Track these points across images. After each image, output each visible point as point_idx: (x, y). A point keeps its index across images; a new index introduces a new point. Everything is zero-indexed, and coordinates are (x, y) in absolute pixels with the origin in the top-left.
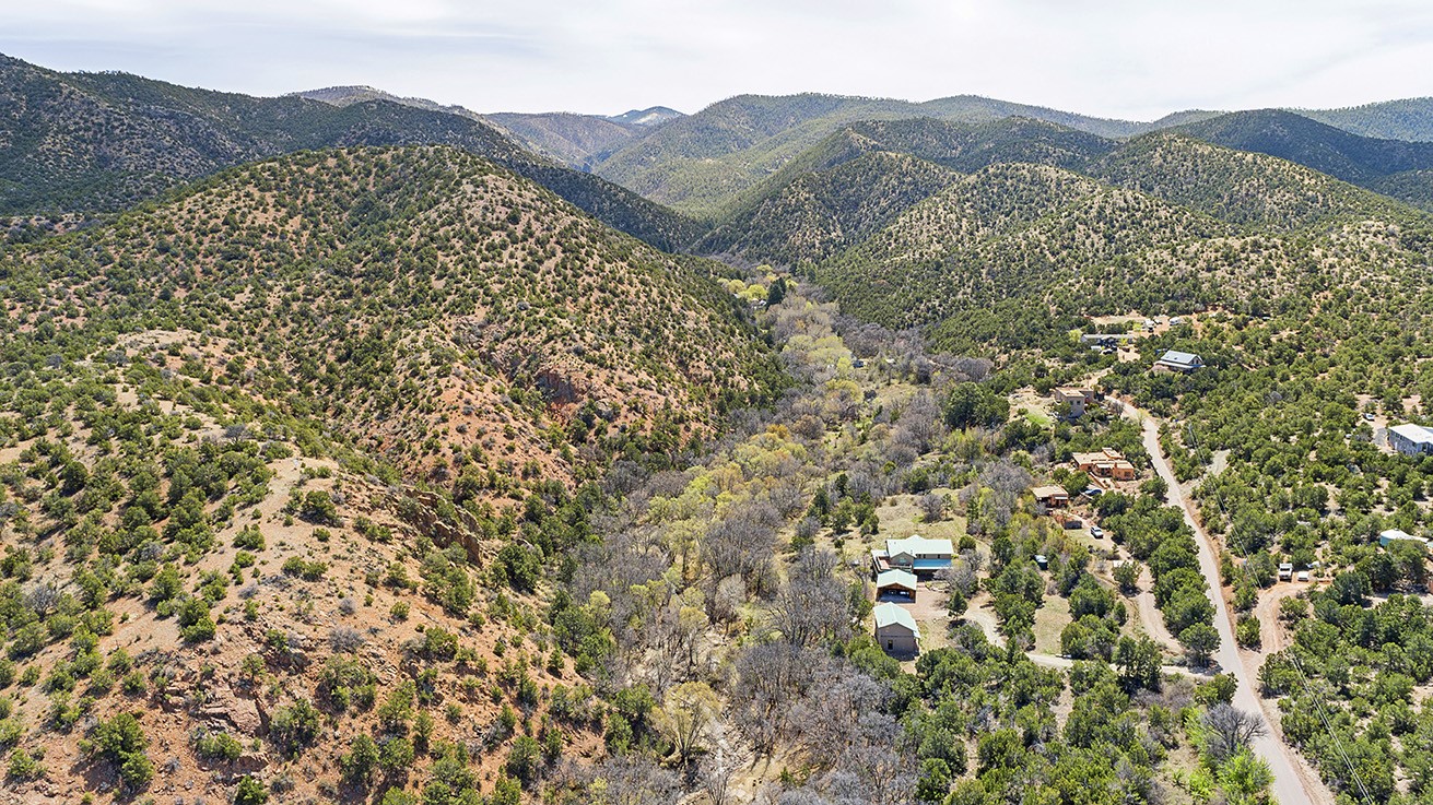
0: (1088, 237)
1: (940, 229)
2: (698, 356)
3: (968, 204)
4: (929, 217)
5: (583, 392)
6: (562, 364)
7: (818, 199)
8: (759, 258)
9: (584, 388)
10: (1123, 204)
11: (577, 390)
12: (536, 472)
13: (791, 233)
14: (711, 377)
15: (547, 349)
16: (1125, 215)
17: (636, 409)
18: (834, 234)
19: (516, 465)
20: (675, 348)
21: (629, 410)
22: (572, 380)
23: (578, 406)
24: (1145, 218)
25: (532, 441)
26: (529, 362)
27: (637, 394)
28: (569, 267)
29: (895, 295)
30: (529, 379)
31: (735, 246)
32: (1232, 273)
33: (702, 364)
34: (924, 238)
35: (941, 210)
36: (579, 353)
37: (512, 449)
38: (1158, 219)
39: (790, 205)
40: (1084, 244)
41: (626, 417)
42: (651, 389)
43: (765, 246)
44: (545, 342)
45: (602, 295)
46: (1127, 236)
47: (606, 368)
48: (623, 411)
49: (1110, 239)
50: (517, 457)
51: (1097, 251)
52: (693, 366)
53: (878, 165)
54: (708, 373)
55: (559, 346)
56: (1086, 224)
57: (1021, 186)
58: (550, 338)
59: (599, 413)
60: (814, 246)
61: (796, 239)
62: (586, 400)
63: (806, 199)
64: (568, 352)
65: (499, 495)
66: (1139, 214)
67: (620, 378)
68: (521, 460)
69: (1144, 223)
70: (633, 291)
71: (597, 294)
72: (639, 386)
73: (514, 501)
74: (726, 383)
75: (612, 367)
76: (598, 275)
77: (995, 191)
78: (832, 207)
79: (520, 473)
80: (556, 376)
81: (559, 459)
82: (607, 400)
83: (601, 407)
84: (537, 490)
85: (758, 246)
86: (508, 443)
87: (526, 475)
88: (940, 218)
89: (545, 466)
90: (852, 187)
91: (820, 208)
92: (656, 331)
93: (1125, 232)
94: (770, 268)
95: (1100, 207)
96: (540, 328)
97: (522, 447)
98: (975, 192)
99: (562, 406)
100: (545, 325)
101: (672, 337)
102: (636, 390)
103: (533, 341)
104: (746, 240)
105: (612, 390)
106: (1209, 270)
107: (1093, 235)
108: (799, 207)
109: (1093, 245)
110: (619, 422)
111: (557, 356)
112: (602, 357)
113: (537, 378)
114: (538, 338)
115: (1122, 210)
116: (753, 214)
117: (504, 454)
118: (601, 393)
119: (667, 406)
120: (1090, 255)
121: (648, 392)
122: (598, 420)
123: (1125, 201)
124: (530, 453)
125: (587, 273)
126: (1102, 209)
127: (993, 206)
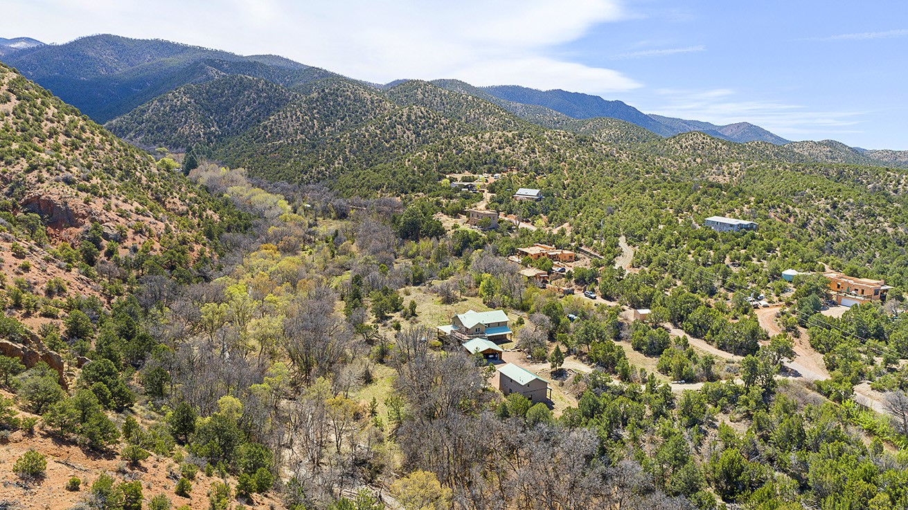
0: (405, 133)
1: (301, 125)
2: (171, 194)
3: (315, 111)
4: (291, 117)
5: (84, 217)
6: (53, 191)
7: (197, 103)
8: (155, 143)
9: (84, 212)
10: (421, 115)
11: (77, 215)
12: (61, 291)
13: (179, 126)
14: (188, 211)
15: (32, 177)
16: (423, 121)
17: (141, 232)
18: (212, 129)
19: (35, 284)
20: (149, 187)
21: (136, 233)
22: (69, 205)
23: (81, 230)
24: (435, 123)
25: (48, 260)
26: (12, 189)
27: (138, 220)
28: (27, 112)
29: (289, 164)
30: (15, 206)
31: (132, 134)
32: (513, 151)
33: (176, 200)
34: (291, 130)
35: (299, 113)
36: (68, 182)
37: (26, 268)
38: (442, 124)
39: (176, 106)
40: (403, 137)
41: (134, 239)
42: (150, 217)
43: (159, 134)
44: (28, 171)
45: (69, 139)
46: (427, 133)
47: (100, 197)
48: (130, 233)
49: (418, 135)
50: (33, 275)
51: (412, 141)
52: (169, 202)
53: (240, 83)
54: (185, 208)
55: (45, 175)
56: (402, 125)
57: (348, 102)
58: (32, 168)
59: (106, 236)
60: (200, 135)
61: (186, 130)
62: (88, 224)
63: (189, 102)
64: (57, 181)
65: (28, 315)
66: (431, 121)
67: (116, 206)
68: (41, 279)
69: (435, 126)
70: (97, 139)
71: (62, 139)
72: (137, 213)
73: (49, 320)
74: (200, 216)
75: (106, 196)
76: (59, 122)
77: (331, 104)
78: (209, 110)
79: (42, 292)
80: (49, 202)
81: (83, 277)
82: (110, 224)
83: (106, 230)
84: (69, 308)
85: (152, 134)
86: (21, 262)
87: (49, 293)
88: (299, 118)
89: (68, 284)
90: (222, 97)
91: (200, 110)
92: (128, 174)
93: (425, 131)
94: (166, 150)
95: (408, 115)
96: (17, 159)
97: (38, 266)
98: (318, 103)
99: (61, 229)
100: (24, 157)
101: (144, 179)
102: (135, 216)
103: (12, 170)
104: (141, 130)
105: (112, 214)
106: (500, 149)
107: (407, 132)
108: (183, 108)
109: (408, 138)
110: (129, 243)
111: (45, 185)
112: (94, 187)
113: (24, 205)
114: (18, 168)
115: (421, 117)
116: (145, 111)
117: (18, 273)
118: (103, 218)
119: (168, 230)
120: (409, 144)
121: (146, 218)
122: (104, 242)
123: (422, 112)
124: (49, 271)
125: (47, 120)
126: (409, 117)
127: (332, 114)
